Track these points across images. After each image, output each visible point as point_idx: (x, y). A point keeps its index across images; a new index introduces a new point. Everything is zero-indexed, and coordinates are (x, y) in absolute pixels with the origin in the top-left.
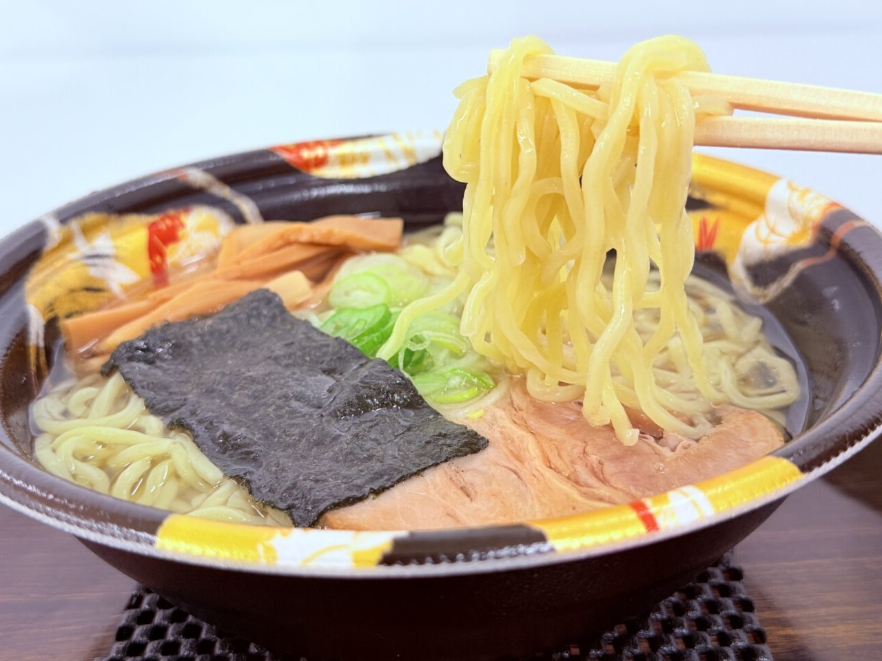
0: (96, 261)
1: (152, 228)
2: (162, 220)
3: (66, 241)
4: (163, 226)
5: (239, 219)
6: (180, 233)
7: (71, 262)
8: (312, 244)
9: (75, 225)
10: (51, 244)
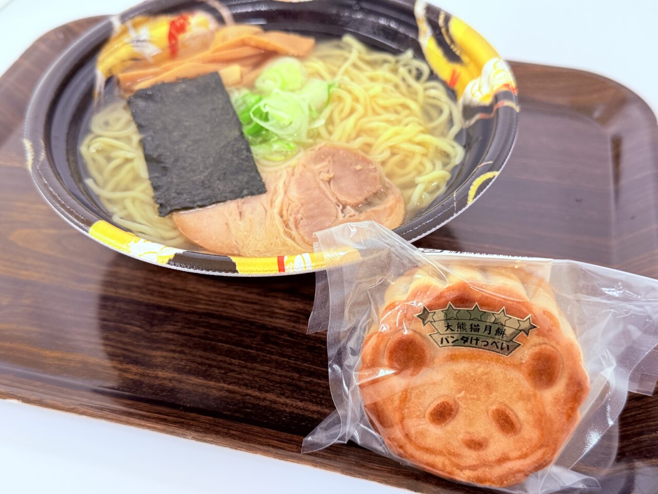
0: (139, 44)
1: (172, 24)
2: (179, 19)
3: (125, 32)
4: (178, 24)
5: (221, 20)
6: (188, 27)
7: (126, 44)
8: (257, 47)
9: (129, 23)
10: (114, 35)
